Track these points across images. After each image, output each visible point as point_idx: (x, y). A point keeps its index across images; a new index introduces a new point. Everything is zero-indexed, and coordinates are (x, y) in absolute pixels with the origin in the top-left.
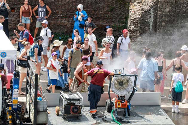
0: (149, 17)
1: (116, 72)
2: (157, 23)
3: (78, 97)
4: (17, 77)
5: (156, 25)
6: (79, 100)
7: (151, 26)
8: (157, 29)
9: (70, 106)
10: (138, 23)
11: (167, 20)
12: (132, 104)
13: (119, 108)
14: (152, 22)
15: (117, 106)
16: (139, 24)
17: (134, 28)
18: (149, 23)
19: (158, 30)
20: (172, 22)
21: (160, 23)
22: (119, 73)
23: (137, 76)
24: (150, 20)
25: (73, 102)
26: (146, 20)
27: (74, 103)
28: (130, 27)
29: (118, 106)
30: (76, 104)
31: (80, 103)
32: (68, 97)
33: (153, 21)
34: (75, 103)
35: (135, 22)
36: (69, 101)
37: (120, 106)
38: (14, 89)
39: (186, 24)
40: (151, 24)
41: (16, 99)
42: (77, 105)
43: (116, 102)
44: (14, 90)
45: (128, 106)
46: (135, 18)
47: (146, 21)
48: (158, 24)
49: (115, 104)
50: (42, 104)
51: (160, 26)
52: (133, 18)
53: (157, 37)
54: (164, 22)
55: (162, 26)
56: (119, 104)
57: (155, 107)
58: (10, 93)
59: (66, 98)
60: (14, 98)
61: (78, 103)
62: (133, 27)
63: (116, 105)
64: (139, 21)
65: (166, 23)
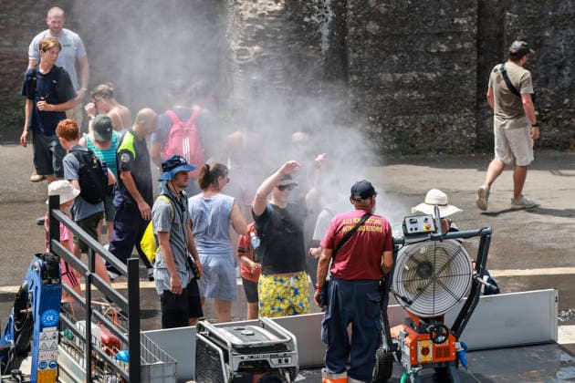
0: (316, 7)
1: (413, 226)
2: (345, 25)
3: (274, 339)
4: (53, 281)
5: (345, 32)
6: (279, 347)
7: (324, 39)
8: (350, 49)
9: (249, 374)
10: (276, 34)
11: (383, 10)
12: (469, 345)
13: (425, 365)
14: (326, 25)
15: (416, 358)
16: (280, 37)
17: (261, 53)
18: (317, 28)
19: (355, 51)
20: (404, 18)
21: (358, 24)
22: (425, 230)
23: (489, 233)
24: (318, 17)
25: (260, 357)
26: (306, 19)
27: (265, 362)
28: (245, 52)
29: (421, 358)
30: (274, 363)
31: (287, 361)
32: (237, 341)
33: (330, 19)
34: (268, 359)
35: (262, 28)
36: (246, 357)
37: (429, 357)
38: (42, 326)
39: (458, 23)
40: (325, 31)
41: (48, 368)
42: (276, 370)
43: (414, 345)
44: (41, 331)
45: (457, 353)
46: (263, 15)
47: (306, 24)
48: (353, 29)
49: (407, 351)
50: (158, 377)
51: (359, 36)
52: (252, 16)
53: (351, 80)
54: (376, 20)
55: (367, 38)
56: (425, 351)
57: (541, 349)
58: (12, 347)
59: (233, 345)
60: (43, 363)
61: (280, 361)
62: (256, 48)
63: (414, 353)
64: (280, 24)
65: (381, 25)
